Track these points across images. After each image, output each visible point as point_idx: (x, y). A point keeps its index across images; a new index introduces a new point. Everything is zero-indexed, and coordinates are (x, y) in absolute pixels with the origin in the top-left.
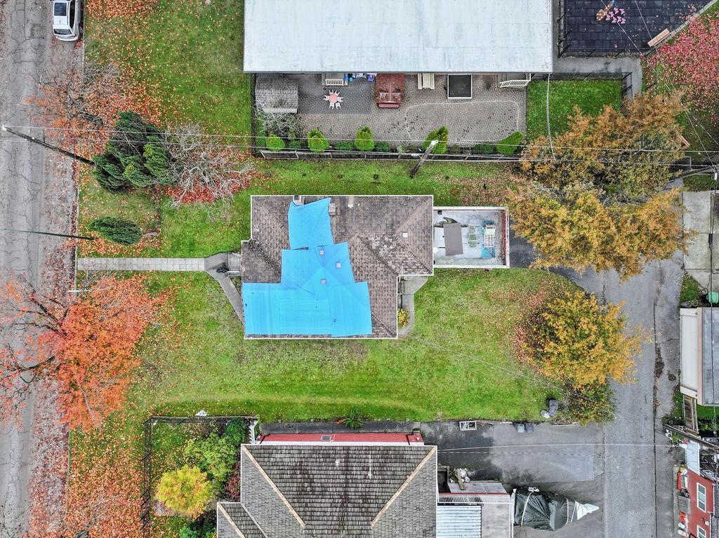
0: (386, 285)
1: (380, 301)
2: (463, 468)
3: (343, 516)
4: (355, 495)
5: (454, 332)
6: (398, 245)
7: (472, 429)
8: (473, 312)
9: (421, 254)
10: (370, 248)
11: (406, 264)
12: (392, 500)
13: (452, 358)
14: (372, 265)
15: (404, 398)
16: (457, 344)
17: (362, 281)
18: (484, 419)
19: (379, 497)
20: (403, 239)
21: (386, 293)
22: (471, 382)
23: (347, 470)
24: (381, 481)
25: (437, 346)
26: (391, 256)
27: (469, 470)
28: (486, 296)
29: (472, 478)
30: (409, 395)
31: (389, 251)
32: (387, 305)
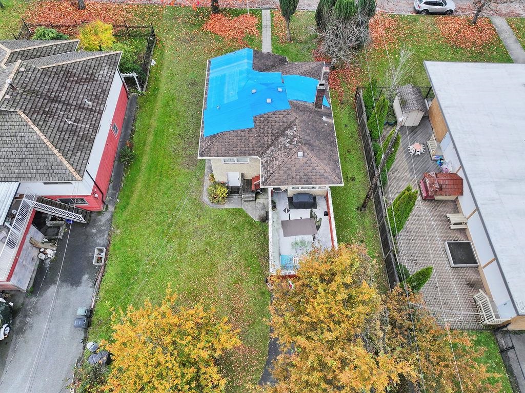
0: (250, 146)
1: (235, 139)
2: (56, 254)
3: (37, 94)
4: (54, 107)
5: (202, 246)
6: (291, 149)
7: (95, 260)
8: (221, 267)
9: (282, 172)
10: (286, 129)
11: (271, 161)
12: (38, 132)
13: (174, 245)
14: (270, 132)
15: (141, 198)
16: (189, 249)
17: (255, 122)
18: (103, 276)
19: (45, 123)
20: (296, 153)
21: (243, 146)
22: (146, 264)
23: (80, 108)
24: (61, 129)
25: (189, 229)
26: (279, 147)
27: (52, 261)
28: (239, 280)
29: (42, 262)
30: (142, 203)
31: (284, 144)
32: (231, 147)
